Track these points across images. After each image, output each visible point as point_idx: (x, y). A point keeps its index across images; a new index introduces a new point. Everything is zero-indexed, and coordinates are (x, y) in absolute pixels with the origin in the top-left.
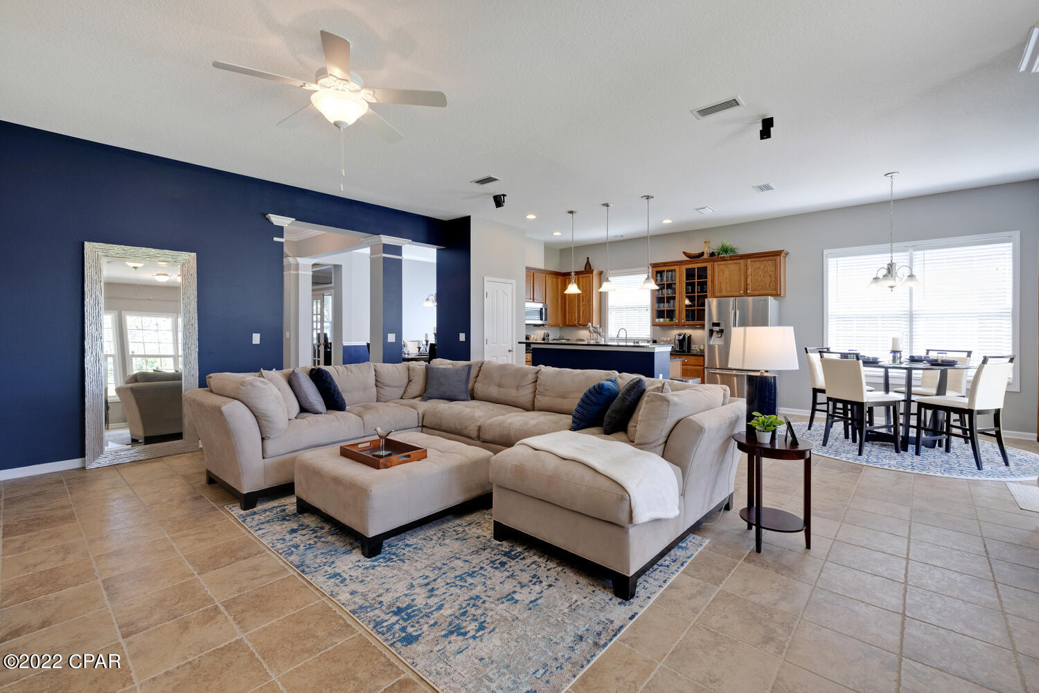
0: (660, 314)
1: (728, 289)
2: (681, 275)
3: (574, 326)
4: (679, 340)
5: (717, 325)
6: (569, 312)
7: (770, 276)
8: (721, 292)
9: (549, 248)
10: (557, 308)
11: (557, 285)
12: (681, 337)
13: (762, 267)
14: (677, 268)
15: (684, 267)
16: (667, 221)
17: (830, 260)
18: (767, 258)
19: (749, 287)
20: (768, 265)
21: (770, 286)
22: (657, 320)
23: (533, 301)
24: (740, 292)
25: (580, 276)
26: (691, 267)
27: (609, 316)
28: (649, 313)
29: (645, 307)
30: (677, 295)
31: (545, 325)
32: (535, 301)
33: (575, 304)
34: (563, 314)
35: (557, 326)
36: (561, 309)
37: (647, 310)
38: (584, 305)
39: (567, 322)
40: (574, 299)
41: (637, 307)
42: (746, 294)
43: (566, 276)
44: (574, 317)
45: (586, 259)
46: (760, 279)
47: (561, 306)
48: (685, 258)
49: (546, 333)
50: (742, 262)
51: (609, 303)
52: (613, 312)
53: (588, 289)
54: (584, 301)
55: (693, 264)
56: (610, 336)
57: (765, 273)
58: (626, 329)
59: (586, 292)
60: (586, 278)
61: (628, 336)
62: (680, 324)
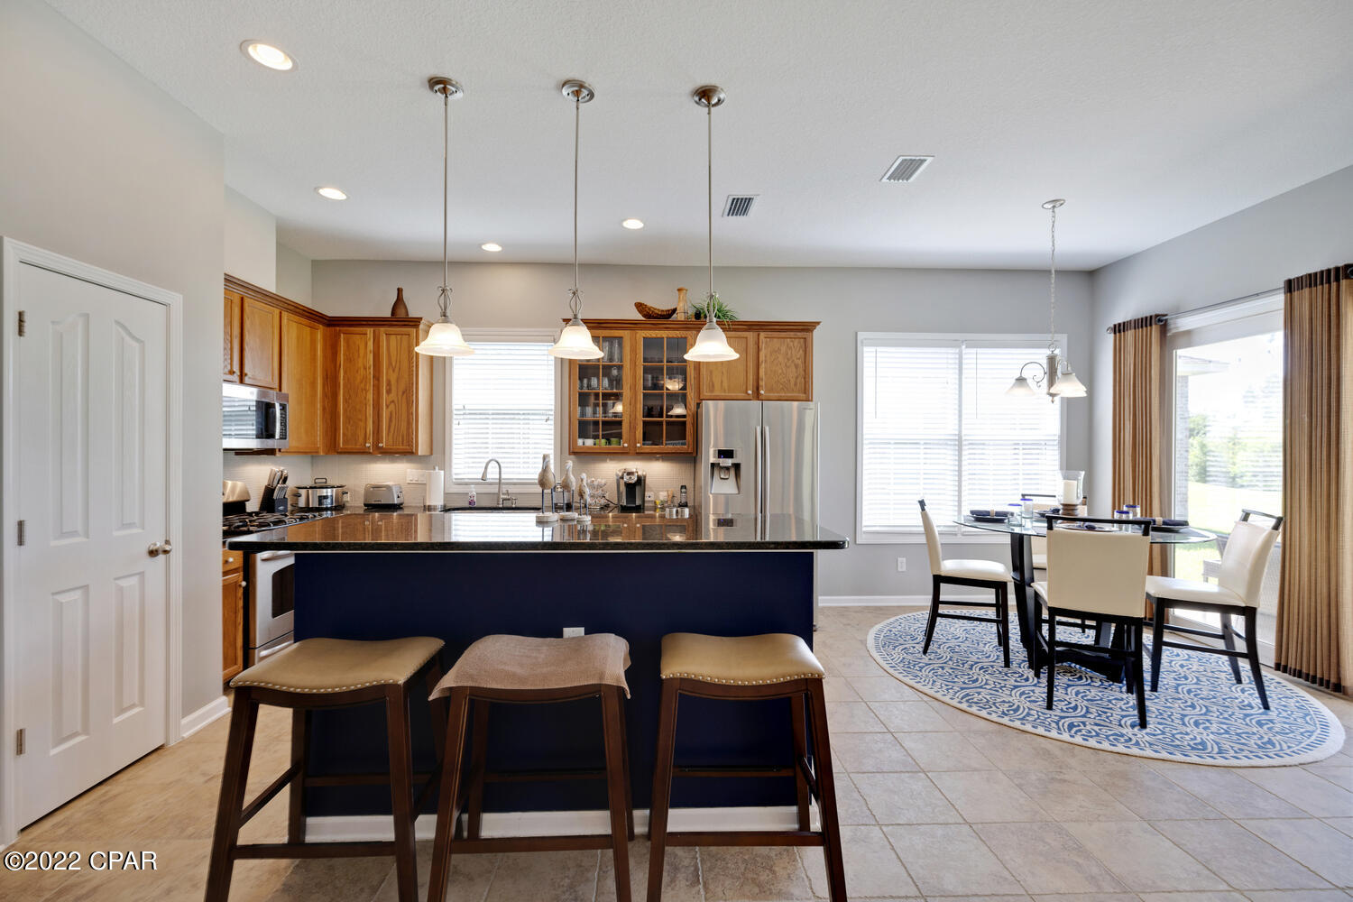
0: (584, 429)
1: (725, 385)
2: (634, 350)
3: (363, 453)
4: (628, 485)
5: (726, 454)
6: (348, 419)
7: (796, 366)
8: (712, 391)
9: (289, 242)
10: (313, 403)
11: (313, 349)
12: (634, 479)
13: (783, 349)
14: (626, 334)
15: (642, 334)
16: (633, 224)
17: (866, 349)
18: (792, 334)
19: (762, 383)
20: (791, 344)
21: (796, 384)
22: (580, 442)
23: (242, 382)
24: (747, 393)
25: (382, 329)
26: (654, 336)
27: (454, 432)
28: (552, 427)
29: (543, 414)
30: (626, 391)
31: (280, 450)
32: (247, 380)
33: (365, 398)
34: (329, 421)
35: (311, 454)
36: (324, 409)
37: (547, 420)
38: (393, 401)
39: (339, 444)
40: (362, 385)
41: (521, 412)
42: (757, 396)
43: (338, 325)
44: (363, 432)
45: (396, 292)
46: (780, 371)
47: (324, 402)
48: (640, 317)
49: (279, 474)
50: (751, 335)
51: (454, 402)
52: (461, 422)
53: (405, 364)
54: (393, 391)
55: (660, 329)
56: (454, 477)
57: (788, 360)
58: (500, 461)
59: (397, 370)
60: (399, 337)
61: (503, 476)
62: (632, 451)
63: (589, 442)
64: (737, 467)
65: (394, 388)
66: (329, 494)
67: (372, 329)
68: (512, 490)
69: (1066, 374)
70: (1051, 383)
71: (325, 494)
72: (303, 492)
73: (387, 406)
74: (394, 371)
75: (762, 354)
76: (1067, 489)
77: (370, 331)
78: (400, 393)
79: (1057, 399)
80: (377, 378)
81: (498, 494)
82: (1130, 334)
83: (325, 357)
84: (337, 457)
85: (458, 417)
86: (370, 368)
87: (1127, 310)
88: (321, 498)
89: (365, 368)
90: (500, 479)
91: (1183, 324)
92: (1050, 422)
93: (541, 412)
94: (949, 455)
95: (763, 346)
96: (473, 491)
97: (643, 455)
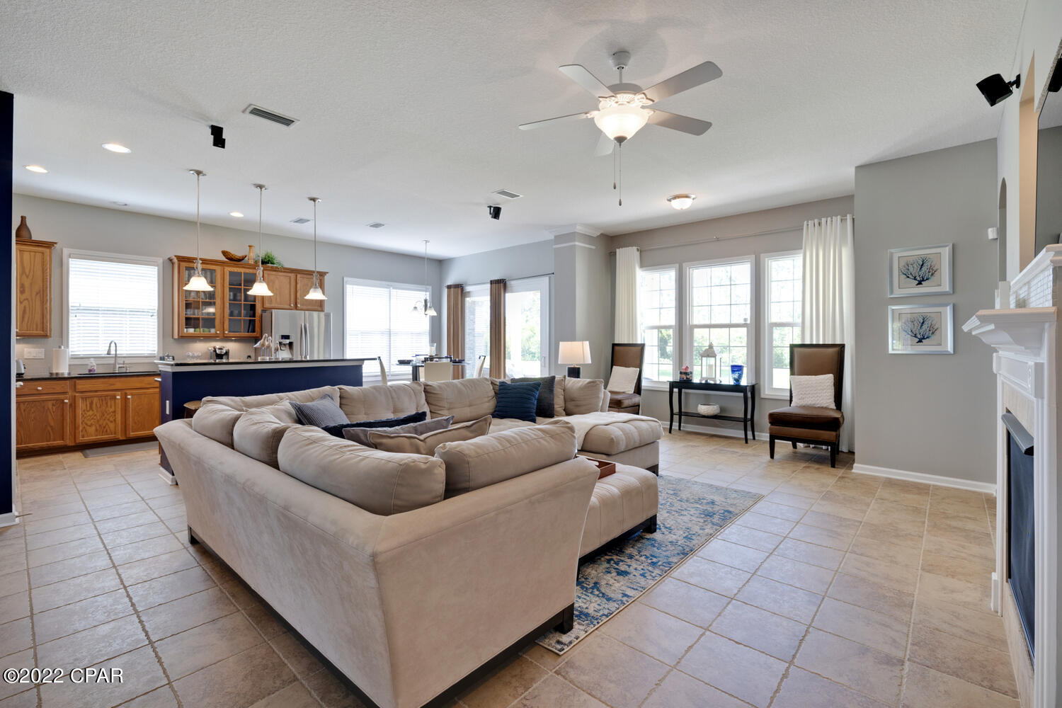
0: (190, 322)
1: (279, 300)
4: (218, 356)
5: (285, 337)
8: (271, 304)
12: (223, 351)
14: (217, 270)
15: (228, 269)
16: (237, 215)
17: (348, 286)
19: (298, 301)
22: (185, 330)
24: (290, 305)
26: (236, 271)
27: (72, 322)
28: (157, 321)
29: (149, 312)
30: (218, 301)
37: (152, 316)
38: (27, 299)
41: (128, 310)
42: (296, 308)
48: (224, 259)
50: (292, 275)
51: (71, 301)
52: (77, 315)
55: (239, 267)
56: (72, 353)
58: (116, 342)
59: (30, 277)
60: (32, 253)
61: (118, 353)
62: (221, 336)
63: (191, 330)
64: (291, 344)
68: (127, 361)
69: (430, 307)
70: (426, 310)
75: (298, 286)
76: (431, 350)
78: (34, 294)
79: (428, 316)
81: (115, 365)
82: (452, 289)
85: (74, 312)
87: (451, 280)
90: (116, 354)
91: (468, 289)
92: (425, 325)
93: (146, 310)
94: (386, 338)
95: (298, 281)
96: (93, 363)
97: (226, 339)
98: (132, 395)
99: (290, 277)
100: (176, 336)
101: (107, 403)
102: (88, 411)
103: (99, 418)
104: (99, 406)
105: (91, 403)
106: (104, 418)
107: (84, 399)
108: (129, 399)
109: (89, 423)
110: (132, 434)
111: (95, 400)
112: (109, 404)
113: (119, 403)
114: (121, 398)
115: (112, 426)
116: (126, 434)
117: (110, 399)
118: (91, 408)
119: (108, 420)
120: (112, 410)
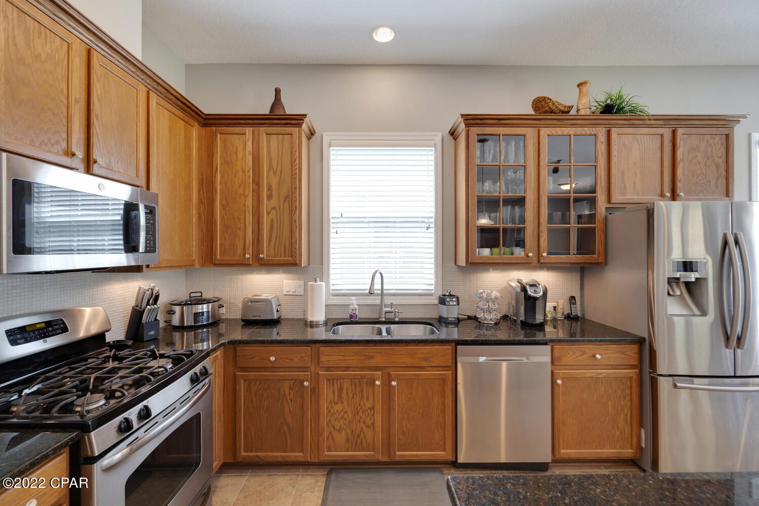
1: (638, 186)
2: (538, 150)
3: (243, 265)
5: (686, 266)
6: (226, 227)
8: (623, 195)
10: (188, 209)
11: (188, 147)
13: (703, 147)
14: (529, 131)
15: (546, 131)
18: (713, 130)
20: (711, 142)
23: (88, 170)
24: (663, 195)
25: (262, 129)
26: (560, 133)
27: (332, 241)
28: (432, 235)
29: (423, 222)
30: (530, 194)
31: (148, 266)
32: (96, 168)
33: (244, 205)
34: (204, 230)
35: (185, 266)
36: (199, 217)
37: (428, 228)
38: (274, 208)
39: (216, 255)
40: (241, 191)
41: (398, 220)
43: (215, 125)
44: (242, 241)
45: (274, 93)
46: (699, 172)
47: (199, 209)
49: (148, 293)
50: (667, 131)
51: (331, 209)
52: (339, 230)
53: (287, 167)
54: (274, 196)
55: (566, 126)
56: (332, 288)
57: (708, 159)
58: (382, 271)
59: (278, 174)
60: (280, 136)
61: (385, 287)
62: (535, 260)
63: (486, 252)
65: (275, 193)
66: (205, 310)
67: (251, 129)
68: (396, 301)
71: (200, 311)
72: (177, 309)
73: (268, 213)
74: (275, 174)
75: (679, 152)
77: (248, 131)
78: (282, 199)
80: (257, 182)
81: (381, 307)
83: (200, 160)
84: (212, 269)
85: (335, 226)
86: (249, 171)
88: (197, 315)
89: (244, 172)
90: (382, 290)
93: (420, 220)
95: (678, 143)
96: (354, 302)
97: (541, 265)
98: (399, 379)
99: (662, 135)
100: (462, 261)
101: (362, 391)
102: (336, 404)
103: (350, 417)
104: (351, 396)
105: (341, 390)
106: (358, 418)
107: (331, 381)
108: (394, 387)
109: (337, 426)
110: (400, 454)
111: (346, 384)
112: (365, 393)
113: (379, 391)
114: (382, 383)
115: (369, 433)
116: (389, 454)
117: (367, 382)
118: (340, 397)
119: (364, 422)
120: (369, 404)
